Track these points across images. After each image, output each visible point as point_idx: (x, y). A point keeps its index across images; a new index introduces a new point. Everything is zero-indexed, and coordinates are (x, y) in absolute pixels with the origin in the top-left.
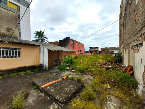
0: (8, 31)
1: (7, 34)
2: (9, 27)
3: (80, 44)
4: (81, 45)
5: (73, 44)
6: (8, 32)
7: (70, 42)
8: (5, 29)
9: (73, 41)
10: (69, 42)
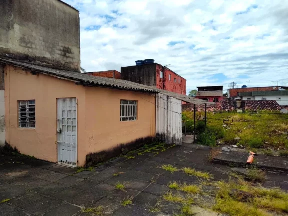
0: (65, 56)
1: (64, 63)
2: (67, 46)
3: (177, 78)
4: (180, 81)
5: (164, 78)
6: (65, 59)
7: (157, 74)
8: (60, 50)
9: (164, 69)
10: (155, 74)
